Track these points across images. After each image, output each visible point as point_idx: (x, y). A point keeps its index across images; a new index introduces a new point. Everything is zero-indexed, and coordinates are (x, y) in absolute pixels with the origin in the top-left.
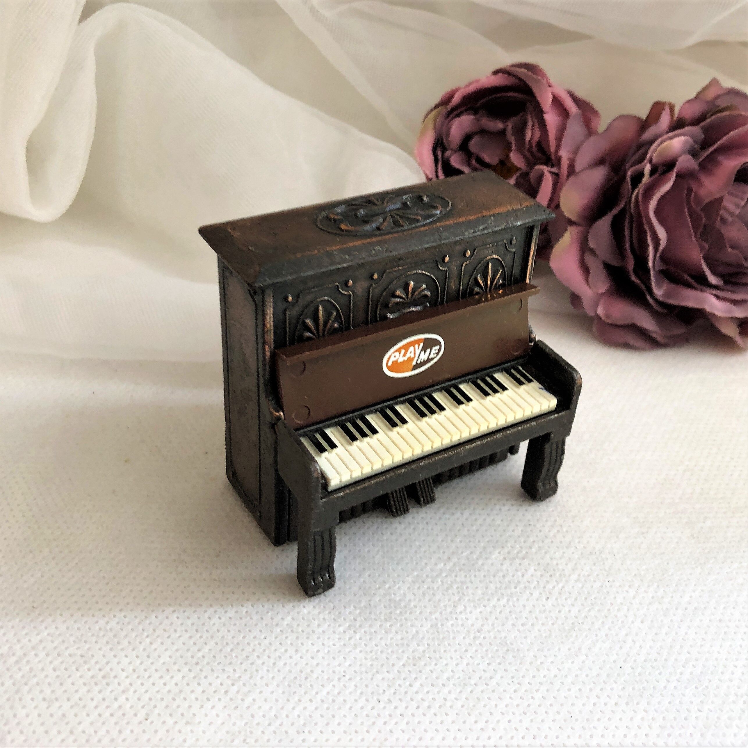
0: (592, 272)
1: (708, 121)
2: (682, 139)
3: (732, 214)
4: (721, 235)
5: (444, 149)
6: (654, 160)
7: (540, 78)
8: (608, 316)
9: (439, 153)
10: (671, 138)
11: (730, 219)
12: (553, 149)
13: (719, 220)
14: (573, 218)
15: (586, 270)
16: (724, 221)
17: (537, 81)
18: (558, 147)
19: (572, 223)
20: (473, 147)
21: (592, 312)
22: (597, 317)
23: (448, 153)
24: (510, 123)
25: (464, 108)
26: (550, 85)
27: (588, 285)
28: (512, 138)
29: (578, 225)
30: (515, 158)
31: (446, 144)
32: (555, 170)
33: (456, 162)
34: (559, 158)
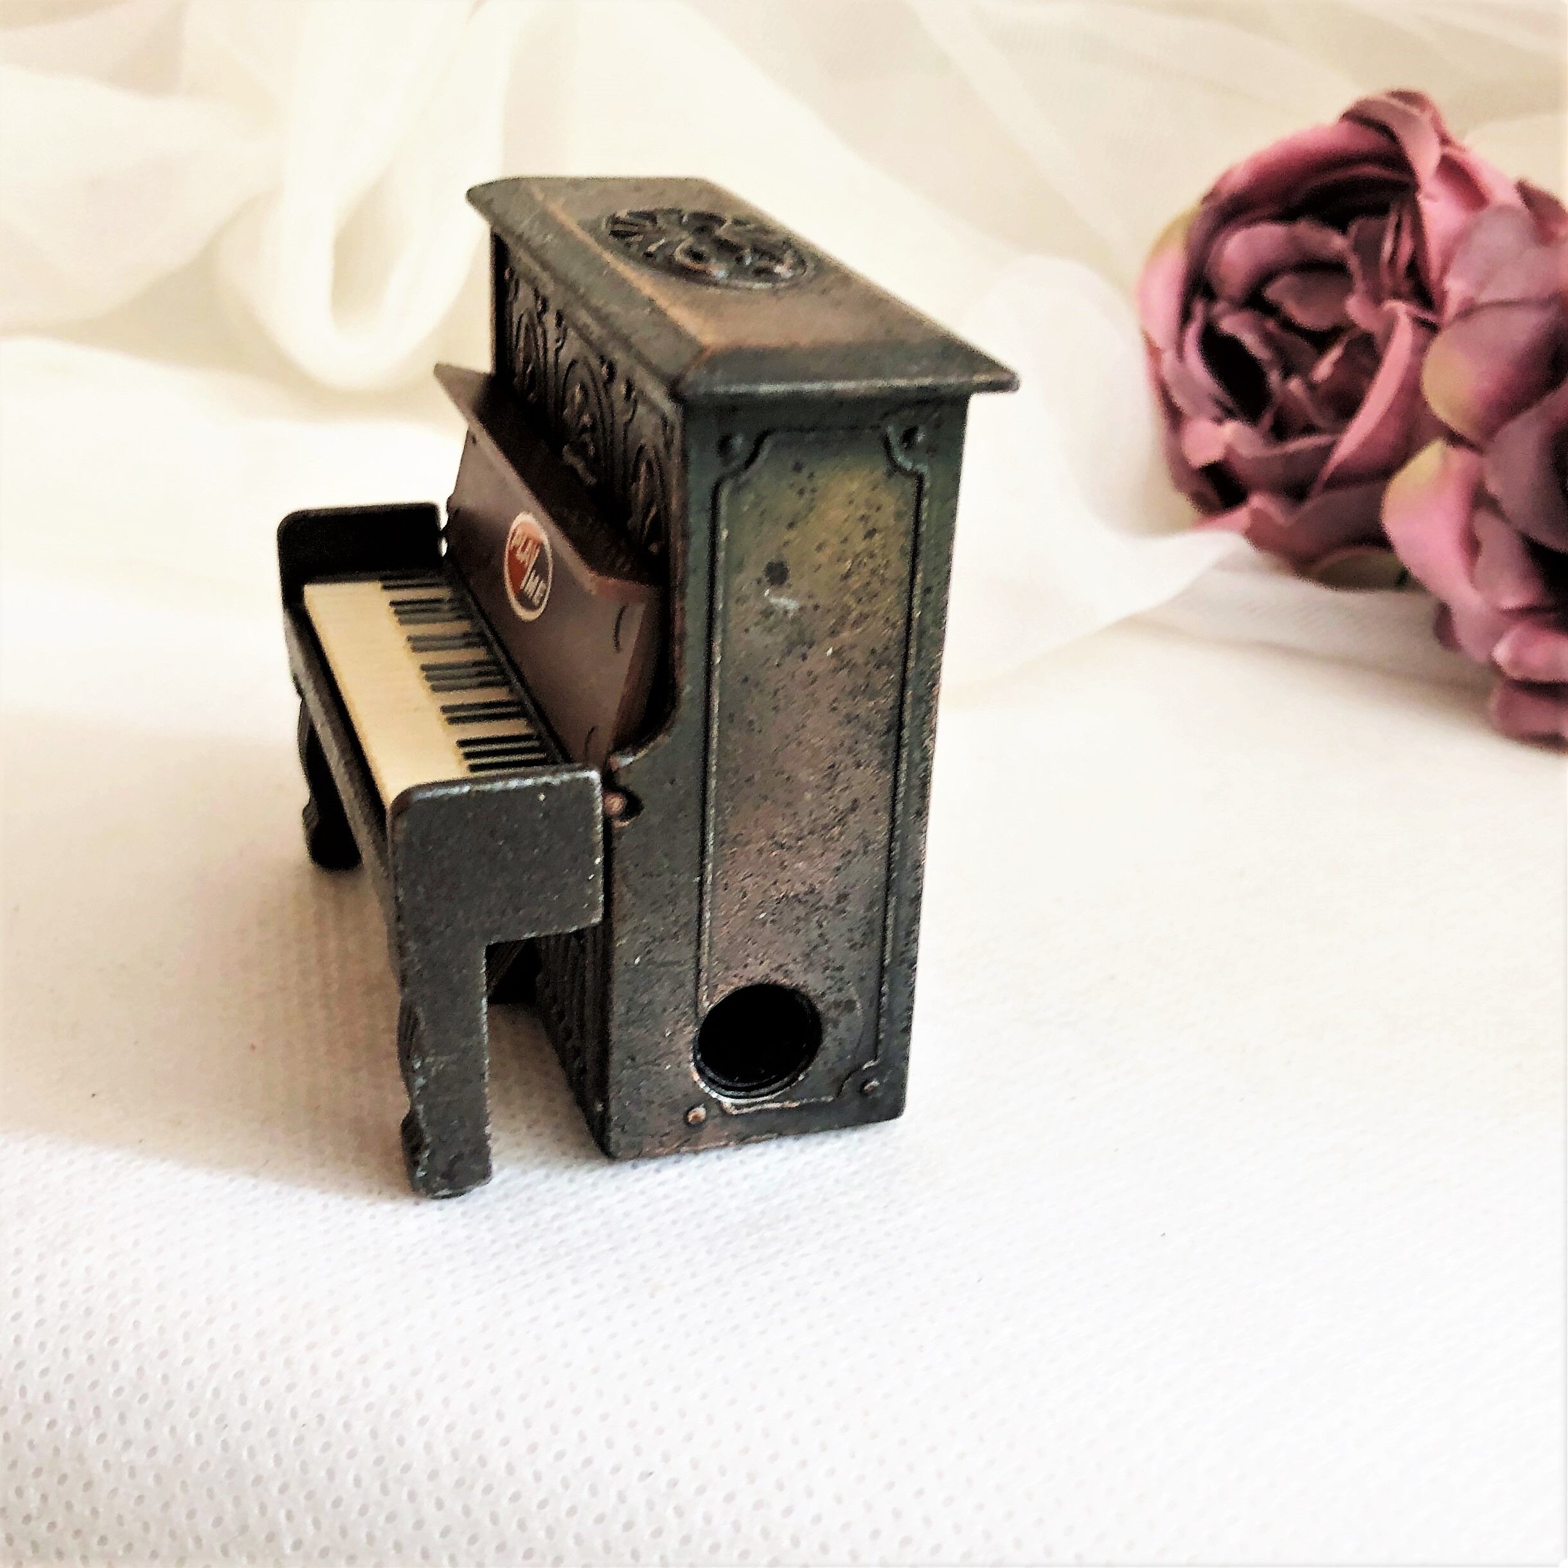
0: (1484, 549)
5: (1211, 297)
7: (1417, 111)
8: (1516, 663)
9: (1199, 309)
12: (1434, 275)
14: (1456, 425)
15: (1472, 546)
17: (1408, 119)
18: (1444, 270)
19: (1455, 439)
20: (1273, 292)
21: (1480, 657)
22: (1495, 668)
23: (1220, 307)
24: (1353, 229)
25: (1266, 211)
26: (1445, 141)
27: (1472, 580)
28: (1353, 263)
29: (1472, 446)
30: (1355, 308)
31: (1215, 283)
32: (1429, 317)
33: (1233, 324)
34: (1444, 294)
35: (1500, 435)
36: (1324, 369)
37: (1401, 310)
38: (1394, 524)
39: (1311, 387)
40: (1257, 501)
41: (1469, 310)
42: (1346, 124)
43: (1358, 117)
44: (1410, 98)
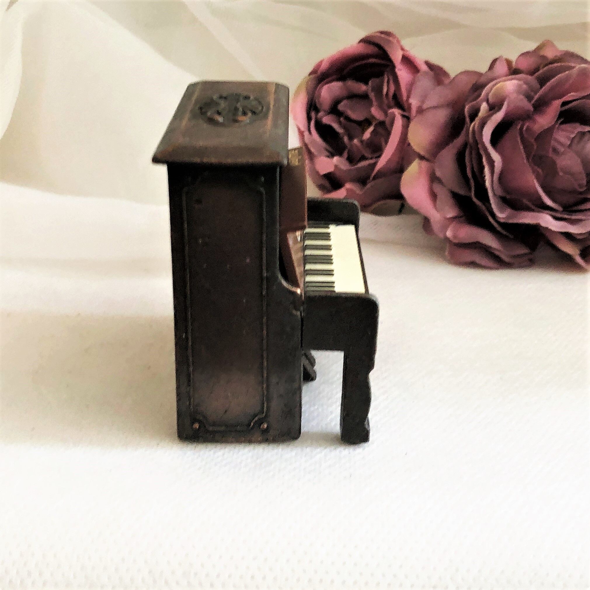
0: (439, 197)
1: (541, 71)
2: (515, 82)
3: (562, 144)
4: (554, 163)
5: (317, 110)
6: (491, 100)
7: (391, 39)
8: (455, 237)
9: (313, 114)
10: (505, 81)
11: (562, 150)
12: (405, 98)
13: (551, 149)
14: (422, 153)
15: (434, 196)
16: (555, 150)
17: (389, 42)
18: (408, 97)
19: (422, 158)
20: (341, 107)
21: (441, 236)
22: (447, 239)
23: (321, 114)
24: (370, 83)
25: (334, 77)
26: (403, 49)
27: (436, 209)
28: (372, 95)
29: (427, 160)
30: (376, 112)
31: (318, 105)
32: (406, 114)
33: (327, 120)
34: (410, 105)
35: (439, 156)
36: (367, 135)
37: (396, 111)
38: (405, 191)
39: (362, 142)
40: (348, 186)
41: (421, 111)
42: (361, 44)
43: (366, 41)
44: (388, 34)
